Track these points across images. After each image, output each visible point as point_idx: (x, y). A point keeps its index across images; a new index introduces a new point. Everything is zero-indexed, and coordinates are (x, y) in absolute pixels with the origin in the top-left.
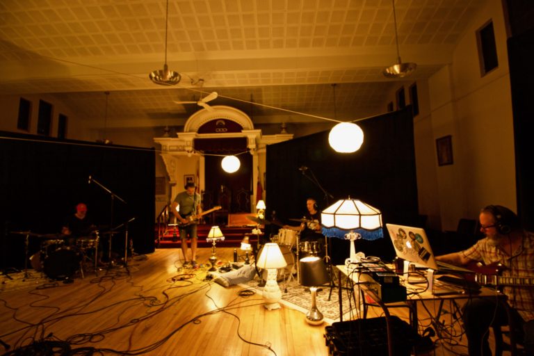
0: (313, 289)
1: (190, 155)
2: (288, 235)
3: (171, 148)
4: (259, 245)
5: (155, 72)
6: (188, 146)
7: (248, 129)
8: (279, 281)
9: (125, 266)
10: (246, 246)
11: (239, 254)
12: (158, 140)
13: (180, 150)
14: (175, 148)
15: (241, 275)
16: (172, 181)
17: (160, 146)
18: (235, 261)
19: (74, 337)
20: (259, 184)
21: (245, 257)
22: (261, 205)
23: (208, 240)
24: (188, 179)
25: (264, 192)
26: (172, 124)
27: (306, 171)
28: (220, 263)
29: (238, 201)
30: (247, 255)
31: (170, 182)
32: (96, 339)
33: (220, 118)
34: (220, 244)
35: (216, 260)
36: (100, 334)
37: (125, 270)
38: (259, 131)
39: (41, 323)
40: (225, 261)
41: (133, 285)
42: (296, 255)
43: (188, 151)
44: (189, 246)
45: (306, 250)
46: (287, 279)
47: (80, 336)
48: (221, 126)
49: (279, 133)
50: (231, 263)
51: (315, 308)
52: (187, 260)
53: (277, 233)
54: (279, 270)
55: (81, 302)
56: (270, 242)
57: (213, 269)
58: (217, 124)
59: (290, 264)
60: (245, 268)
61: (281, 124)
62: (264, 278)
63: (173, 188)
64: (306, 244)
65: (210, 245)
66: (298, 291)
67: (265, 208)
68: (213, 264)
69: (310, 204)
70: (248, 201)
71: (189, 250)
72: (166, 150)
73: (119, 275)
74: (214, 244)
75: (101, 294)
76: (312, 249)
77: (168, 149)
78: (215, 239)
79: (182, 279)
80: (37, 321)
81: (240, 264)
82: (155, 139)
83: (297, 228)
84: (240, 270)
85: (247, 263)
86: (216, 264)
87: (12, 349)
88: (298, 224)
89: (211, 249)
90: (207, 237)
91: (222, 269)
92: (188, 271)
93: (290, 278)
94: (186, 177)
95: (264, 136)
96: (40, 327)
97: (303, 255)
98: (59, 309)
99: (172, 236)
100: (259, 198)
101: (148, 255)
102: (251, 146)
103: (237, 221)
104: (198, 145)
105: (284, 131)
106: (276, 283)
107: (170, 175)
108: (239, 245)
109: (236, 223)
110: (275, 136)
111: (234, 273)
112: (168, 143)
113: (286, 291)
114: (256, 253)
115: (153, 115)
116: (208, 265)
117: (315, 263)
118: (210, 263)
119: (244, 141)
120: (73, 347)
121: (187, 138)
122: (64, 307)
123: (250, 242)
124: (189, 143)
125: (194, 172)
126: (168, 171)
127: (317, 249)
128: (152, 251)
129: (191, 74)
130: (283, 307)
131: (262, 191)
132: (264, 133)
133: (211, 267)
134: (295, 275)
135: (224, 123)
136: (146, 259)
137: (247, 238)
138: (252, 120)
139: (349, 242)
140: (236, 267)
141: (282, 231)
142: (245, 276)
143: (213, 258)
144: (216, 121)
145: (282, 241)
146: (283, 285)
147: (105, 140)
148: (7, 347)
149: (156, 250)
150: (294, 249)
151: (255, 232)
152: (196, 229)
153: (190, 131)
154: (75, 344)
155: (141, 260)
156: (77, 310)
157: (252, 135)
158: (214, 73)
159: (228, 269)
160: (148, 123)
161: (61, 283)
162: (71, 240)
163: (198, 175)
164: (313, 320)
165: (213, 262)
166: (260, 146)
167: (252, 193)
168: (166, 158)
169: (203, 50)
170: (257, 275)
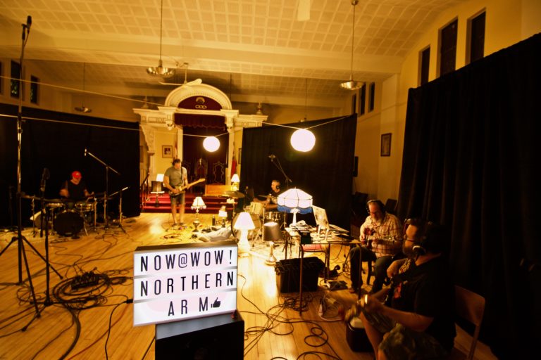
0: (271, 243)
1: (170, 128)
2: (257, 207)
3: (151, 120)
4: (234, 213)
5: (152, 68)
6: (168, 120)
7: (227, 109)
8: (249, 240)
9: (120, 226)
10: (223, 213)
11: (216, 220)
12: (137, 111)
13: (160, 123)
14: (155, 120)
15: (220, 235)
16: (150, 150)
17: (139, 116)
18: (214, 224)
19: (107, 272)
20: (233, 158)
21: (221, 222)
22: (236, 179)
23: (192, 208)
24: (166, 150)
25: (239, 167)
26: (151, 95)
27: (274, 159)
28: (201, 226)
29: (214, 173)
30: (224, 221)
31: (149, 152)
32: (123, 272)
33: (200, 95)
34: (202, 211)
35: (199, 224)
36: (125, 270)
37: (119, 229)
38: (237, 111)
39: (74, 265)
40: (204, 224)
41: (133, 240)
42: (262, 222)
43: (168, 125)
44: (178, 211)
45: (270, 218)
46: (254, 238)
47: (111, 271)
48: (200, 103)
49: (255, 113)
50: (211, 226)
51: (272, 254)
52: (176, 222)
53: (249, 204)
54: (249, 231)
55: (96, 252)
56: (243, 211)
57: (195, 231)
58: (197, 100)
59: (257, 228)
60: (223, 231)
61: (257, 104)
62: (237, 237)
63: (151, 157)
64: (270, 213)
65: (194, 211)
66: (262, 246)
67: (239, 181)
68: (196, 227)
69: (274, 184)
70: (223, 173)
71: (178, 215)
72: (145, 122)
73: (117, 233)
74: (197, 211)
75: (110, 247)
76: (275, 218)
77: (147, 120)
78: (198, 208)
79: (172, 237)
80: (71, 264)
81: (217, 227)
82: (134, 109)
83: (264, 202)
84: (218, 232)
85: (224, 226)
86: (198, 227)
87: (65, 279)
88: (265, 199)
89: (195, 215)
90: (191, 205)
91: (204, 230)
92: (175, 232)
93: (257, 237)
94: (164, 147)
95: (241, 115)
96: (76, 267)
97: (266, 221)
98: (82, 256)
99: (154, 202)
100: (234, 172)
101: (136, 218)
102: (229, 124)
103: (214, 191)
104: (178, 119)
105: (259, 112)
106: (247, 240)
107: (148, 144)
108: (217, 212)
109: (212, 193)
110: (252, 116)
111: (213, 234)
112: (147, 114)
113: (253, 246)
114: (230, 218)
115: (131, 84)
116: (191, 228)
117: (273, 227)
118: (193, 226)
119: (222, 119)
120: (110, 277)
121: (167, 112)
122: (86, 255)
123: (226, 210)
124: (169, 118)
125: (172, 144)
126: (147, 141)
127: (278, 217)
128: (138, 215)
129: (177, 58)
130: (251, 255)
131: (236, 165)
132: (241, 113)
133: (194, 229)
134: (261, 236)
135: (204, 101)
136: (135, 221)
137: (224, 207)
138: (230, 98)
139: (292, 214)
140: (215, 230)
141: (252, 203)
142: (223, 235)
143: (197, 222)
144: (195, 97)
145: (253, 211)
146: (252, 242)
147: (84, 108)
148: (61, 278)
149: (141, 214)
150: (261, 217)
151: (230, 201)
152: (184, 197)
153: (171, 106)
154: (110, 275)
155: (131, 222)
156: (97, 257)
157: (230, 114)
158: (199, 59)
159: (208, 231)
160: (126, 92)
161: (70, 238)
162: (70, 204)
163: (176, 146)
164: (270, 262)
165: (196, 225)
166: (237, 124)
167: (227, 166)
168: (144, 128)
169: (190, 38)
170: (232, 235)
